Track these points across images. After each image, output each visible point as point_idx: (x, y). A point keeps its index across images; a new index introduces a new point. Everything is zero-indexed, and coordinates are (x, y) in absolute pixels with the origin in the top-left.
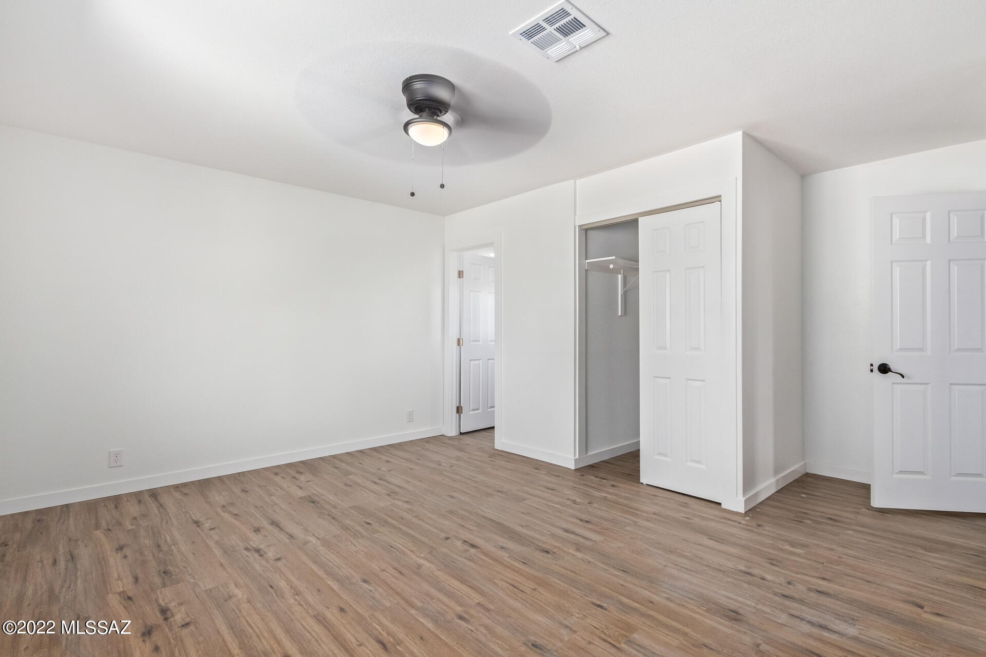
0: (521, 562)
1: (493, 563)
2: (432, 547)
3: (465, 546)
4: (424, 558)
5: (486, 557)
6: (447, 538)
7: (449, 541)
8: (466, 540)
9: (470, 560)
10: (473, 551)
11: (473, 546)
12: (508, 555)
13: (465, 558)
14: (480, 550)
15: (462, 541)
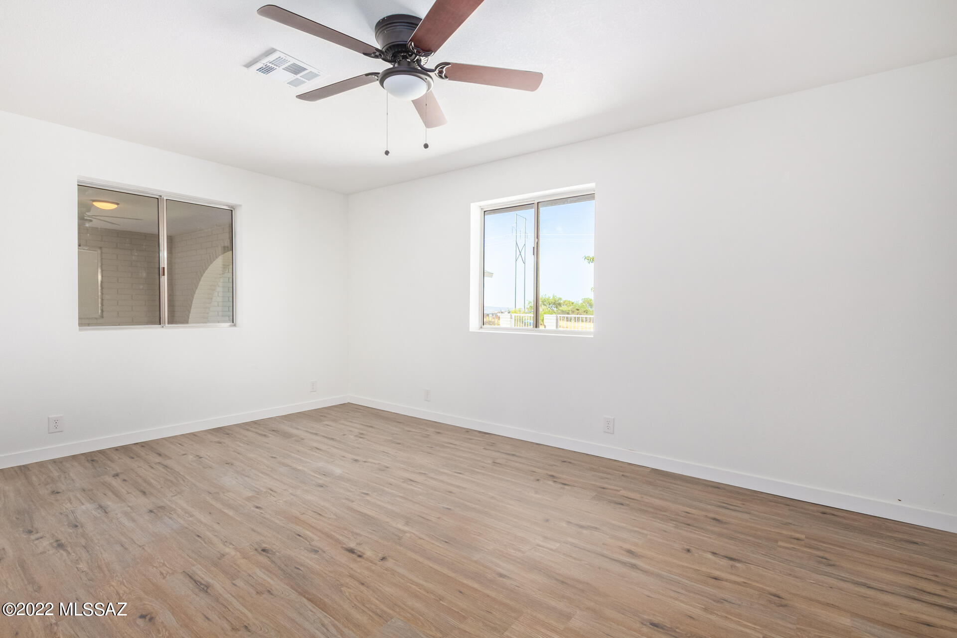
0: (302, 537)
1: (333, 533)
2: (400, 545)
3: (361, 549)
4: (405, 532)
5: (338, 539)
6: (383, 559)
7: (381, 555)
8: (359, 559)
9: (357, 534)
10: (352, 545)
11: (351, 551)
12: (313, 543)
13: (361, 536)
14: (344, 546)
15: (364, 556)
